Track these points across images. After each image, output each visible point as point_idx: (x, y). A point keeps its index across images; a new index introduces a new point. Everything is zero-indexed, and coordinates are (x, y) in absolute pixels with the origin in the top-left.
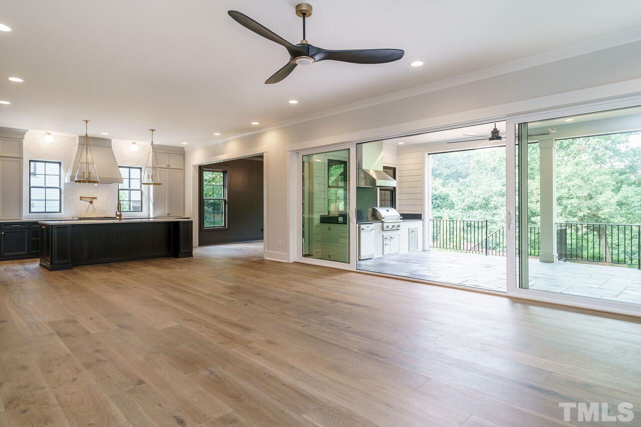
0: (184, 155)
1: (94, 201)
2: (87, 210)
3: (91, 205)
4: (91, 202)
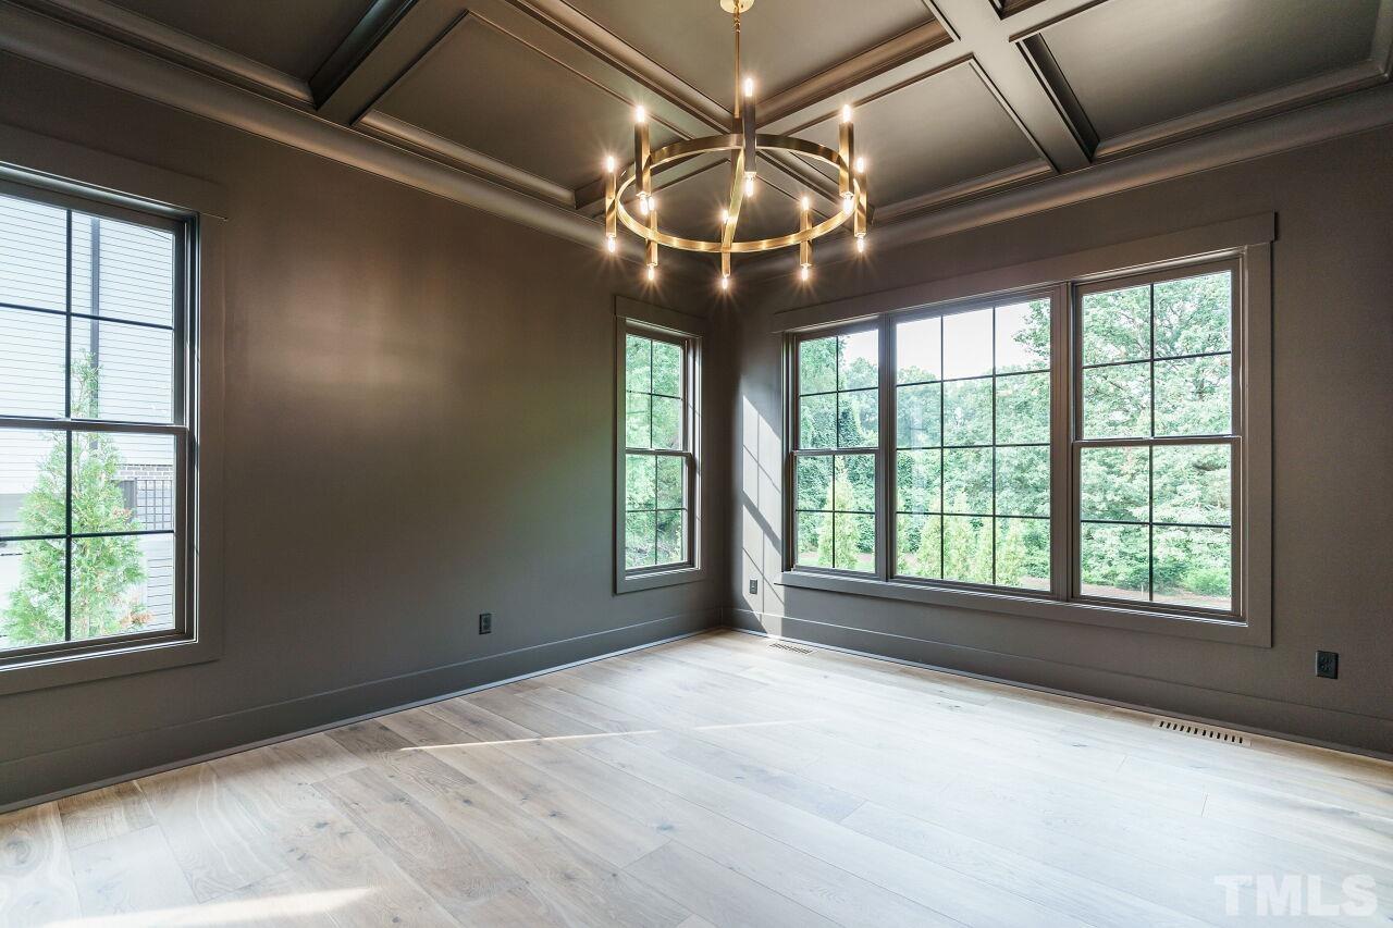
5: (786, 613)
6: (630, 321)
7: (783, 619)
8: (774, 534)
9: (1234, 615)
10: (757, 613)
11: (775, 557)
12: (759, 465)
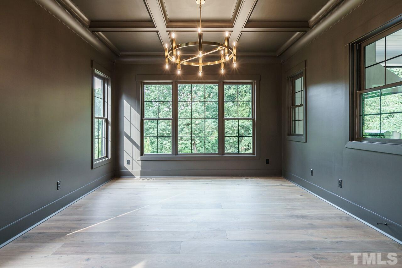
5: (142, 169)
6: (95, 70)
7: (141, 171)
8: (137, 145)
9: (252, 154)
10: (130, 170)
11: (137, 152)
12: (131, 123)
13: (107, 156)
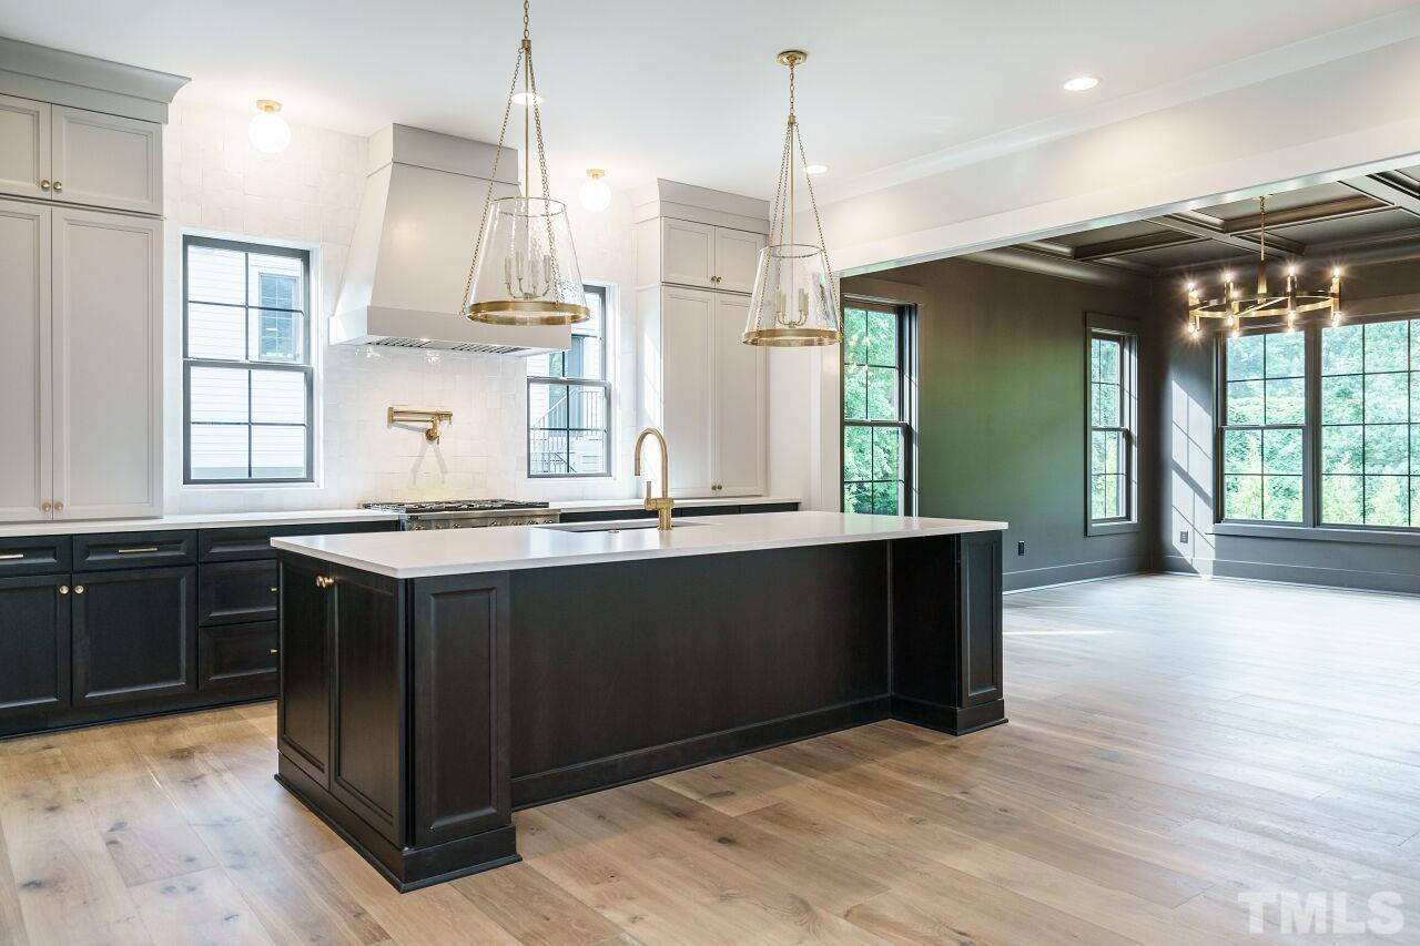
0: (767, 235)
1: (443, 428)
2: (415, 470)
3: (431, 447)
4: (431, 436)
5: (1216, 557)
6: (1094, 330)
7: (1214, 562)
8: (1204, 493)
10: (1187, 558)
11: (1207, 512)
12: (1188, 437)
13: (1128, 517)
